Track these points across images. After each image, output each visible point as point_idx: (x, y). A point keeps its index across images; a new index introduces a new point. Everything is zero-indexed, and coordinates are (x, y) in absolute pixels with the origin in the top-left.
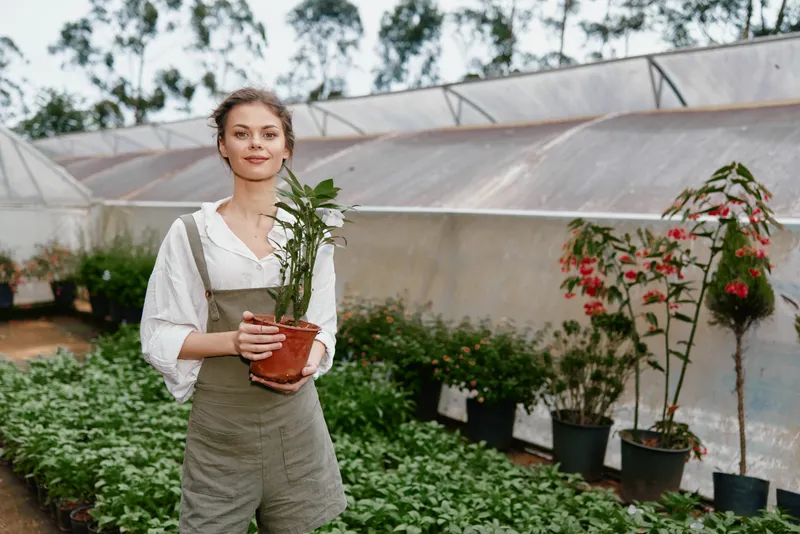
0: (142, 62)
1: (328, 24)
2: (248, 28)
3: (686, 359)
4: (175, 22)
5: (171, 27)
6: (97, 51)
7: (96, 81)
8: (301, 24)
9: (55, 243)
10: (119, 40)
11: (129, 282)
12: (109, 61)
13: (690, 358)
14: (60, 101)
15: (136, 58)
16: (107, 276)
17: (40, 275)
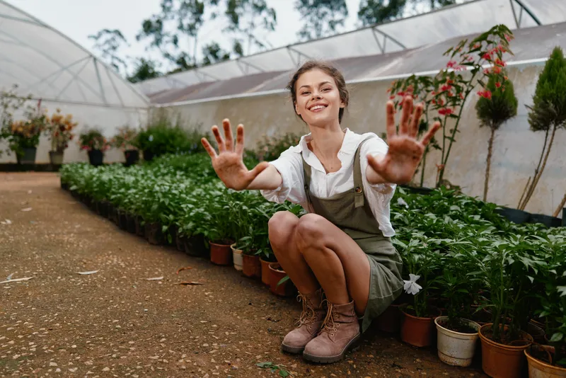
0: (196, 41)
1: (323, 9)
2: (264, 14)
3: (452, 140)
4: (216, 13)
5: (214, 16)
6: (167, 34)
7: (167, 55)
8: (305, 9)
9: (127, 128)
10: (181, 27)
11: (163, 141)
12: (175, 41)
13: (455, 138)
14: (147, 65)
15: (192, 39)
16: (151, 138)
17: (118, 146)
